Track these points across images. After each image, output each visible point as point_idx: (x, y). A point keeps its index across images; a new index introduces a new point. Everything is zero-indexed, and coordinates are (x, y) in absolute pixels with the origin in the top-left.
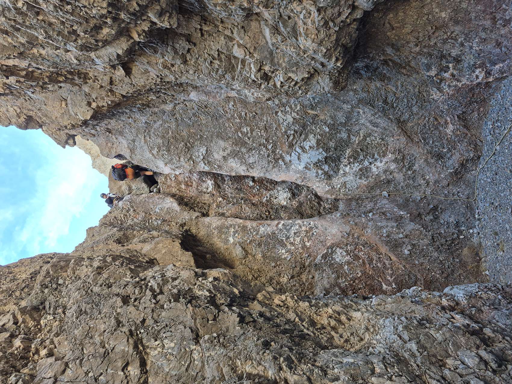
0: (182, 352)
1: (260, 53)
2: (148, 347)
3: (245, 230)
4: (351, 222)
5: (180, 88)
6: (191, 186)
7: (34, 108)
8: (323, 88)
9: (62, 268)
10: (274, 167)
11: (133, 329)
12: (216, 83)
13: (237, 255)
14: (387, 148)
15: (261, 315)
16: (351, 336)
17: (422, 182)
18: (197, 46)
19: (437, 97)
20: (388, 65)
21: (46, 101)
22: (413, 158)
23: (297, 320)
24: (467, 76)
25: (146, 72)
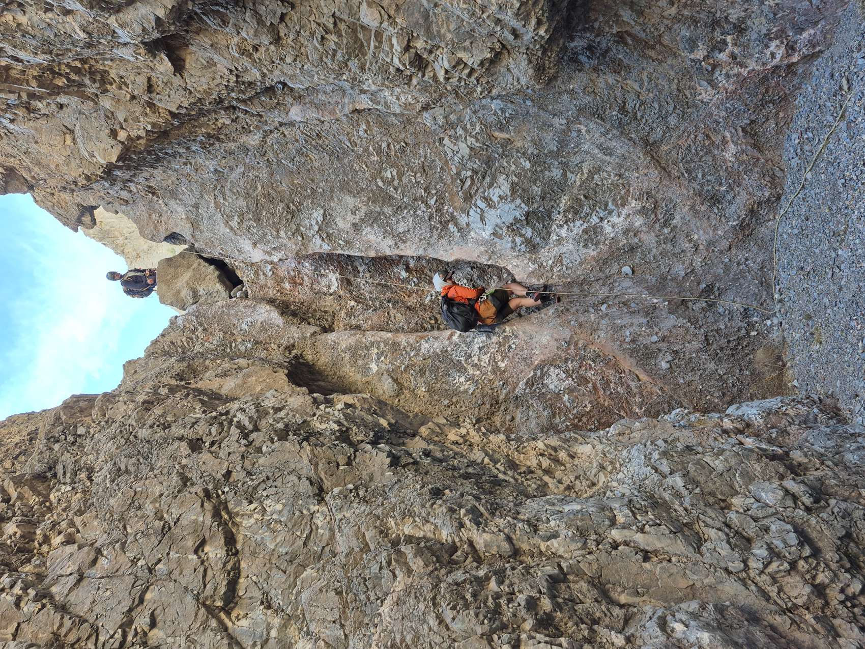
0: (296, 517)
1: (408, 17)
2: (238, 515)
3: (396, 350)
4: (572, 323)
5: (271, 99)
6: (301, 284)
7: (15, 151)
8: (518, 80)
9: (82, 411)
10: (441, 237)
11: (210, 487)
12: (334, 79)
13: (384, 392)
14: (628, 190)
15: (427, 454)
16: (575, 480)
17: (687, 245)
18: (297, 9)
19: (709, 97)
20: (626, 44)
21: (37, 135)
22: (672, 205)
23: (487, 460)
24: (757, 55)
25: (211, 63)
